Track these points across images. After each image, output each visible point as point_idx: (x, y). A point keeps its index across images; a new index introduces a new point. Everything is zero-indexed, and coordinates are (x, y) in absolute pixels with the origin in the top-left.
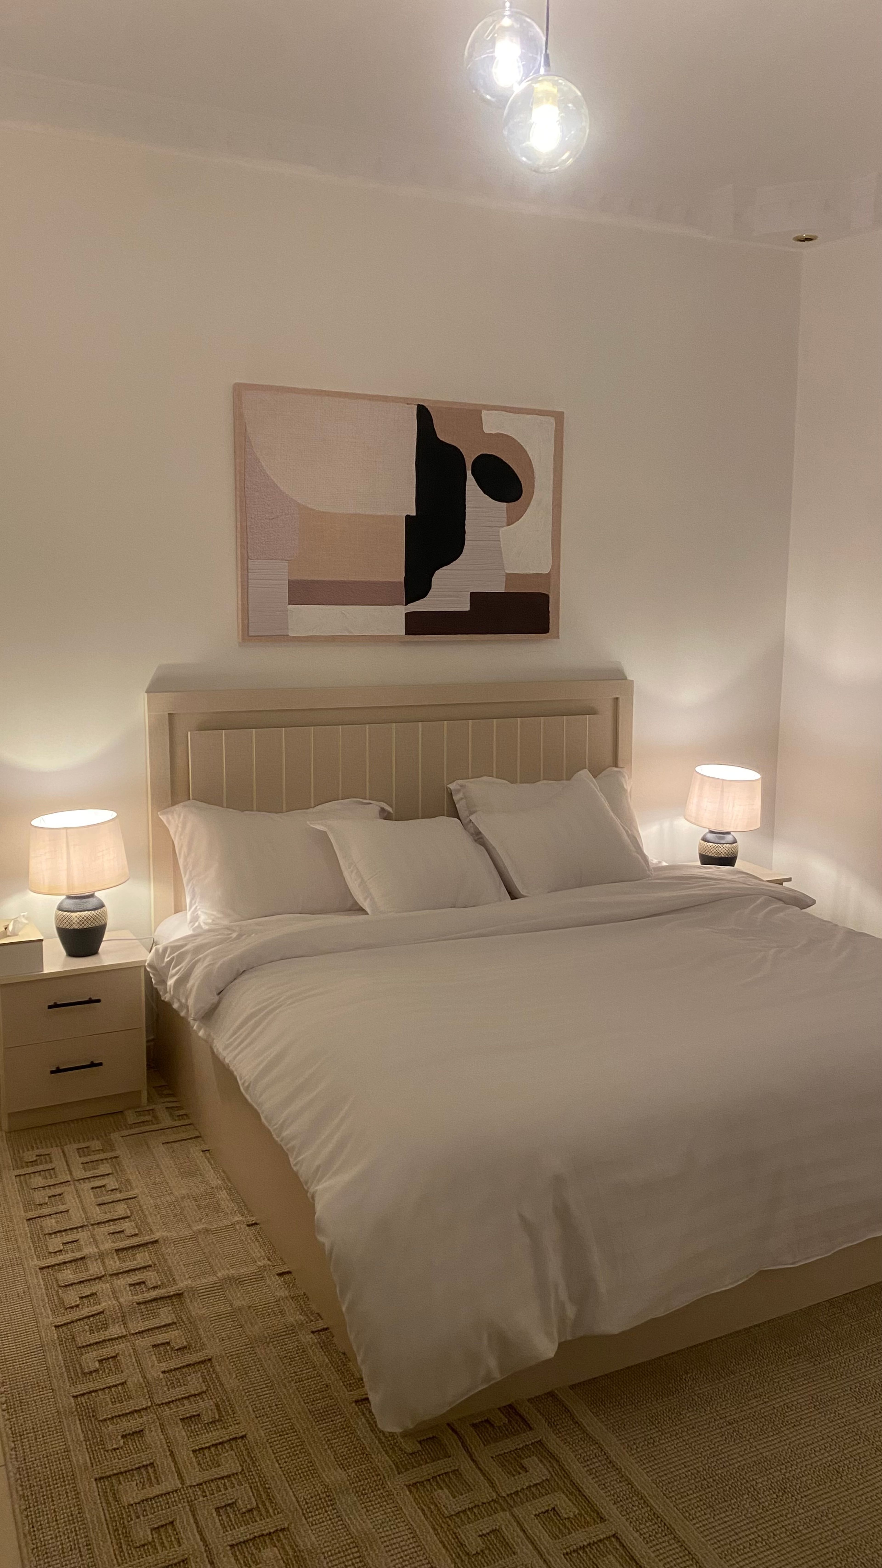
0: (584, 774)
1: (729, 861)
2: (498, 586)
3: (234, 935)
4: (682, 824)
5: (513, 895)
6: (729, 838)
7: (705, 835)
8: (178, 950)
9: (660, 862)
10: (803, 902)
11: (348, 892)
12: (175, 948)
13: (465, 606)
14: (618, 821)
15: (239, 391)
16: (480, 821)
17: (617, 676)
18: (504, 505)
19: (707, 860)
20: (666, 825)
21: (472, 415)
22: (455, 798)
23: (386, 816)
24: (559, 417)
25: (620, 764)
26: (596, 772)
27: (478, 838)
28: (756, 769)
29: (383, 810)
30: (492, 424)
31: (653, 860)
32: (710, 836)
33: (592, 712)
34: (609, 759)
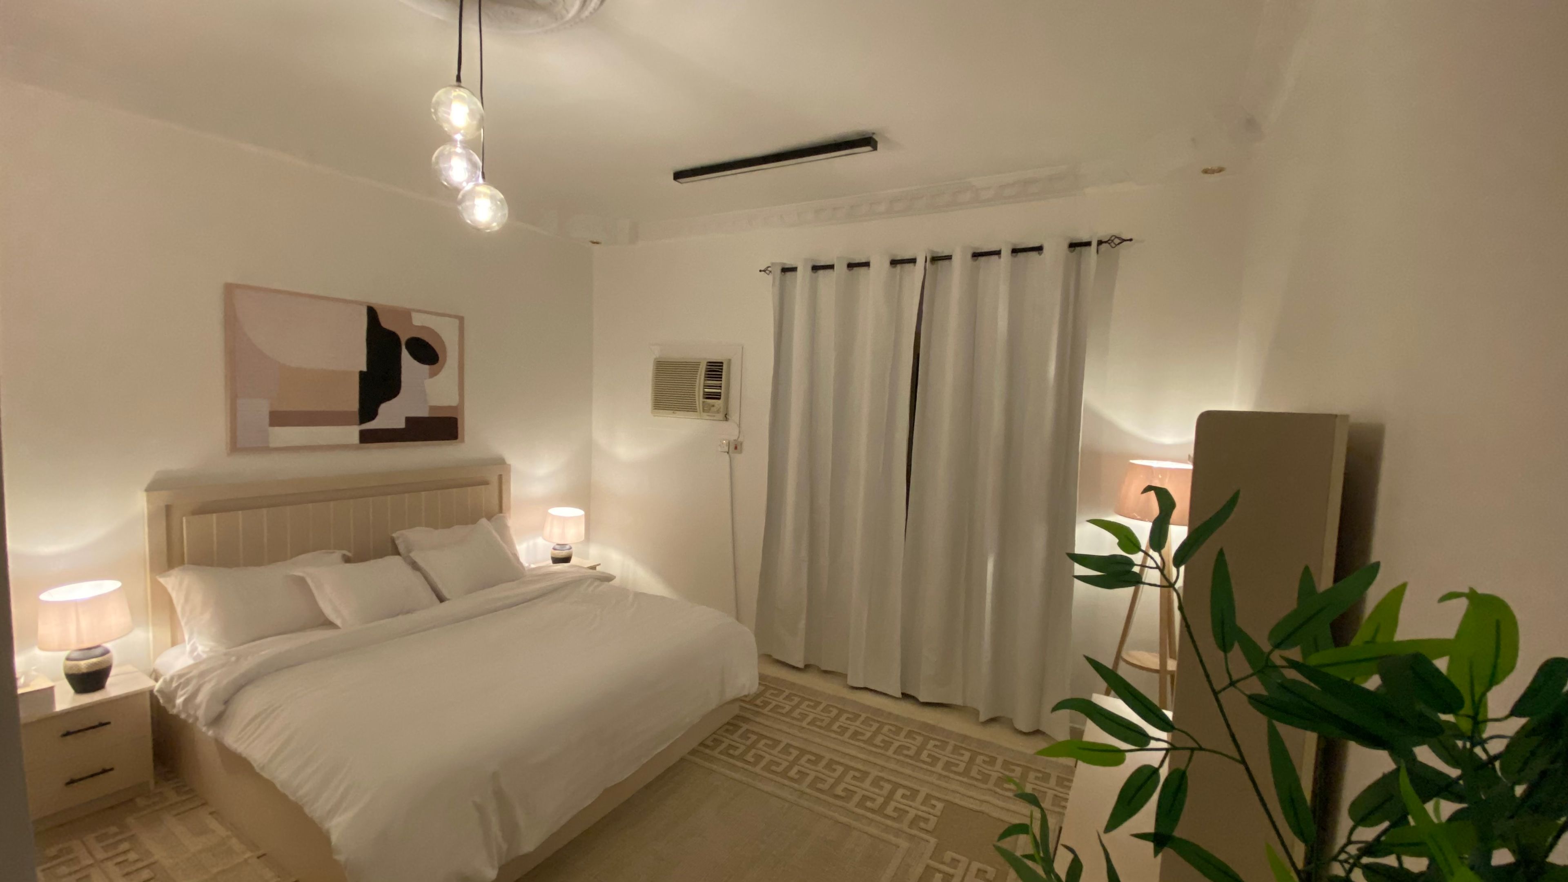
0: (484, 521)
1: (567, 560)
2: (423, 413)
3: (233, 659)
4: (540, 541)
5: (441, 599)
6: (568, 547)
7: (554, 547)
8: (183, 678)
9: (530, 565)
10: (608, 578)
11: (321, 613)
12: (180, 676)
13: (402, 425)
14: (504, 545)
15: (230, 290)
16: (416, 556)
17: (500, 463)
18: (426, 367)
19: (556, 560)
20: (531, 542)
21: (406, 314)
22: (397, 542)
23: (347, 560)
24: (461, 319)
25: (504, 511)
26: (489, 517)
27: (415, 566)
28: (580, 507)
29: (344, 556)
30: (418, 320)
31: (526, 564)
32: (557, 547)
33: (486, 483)
34: (497, 508)
